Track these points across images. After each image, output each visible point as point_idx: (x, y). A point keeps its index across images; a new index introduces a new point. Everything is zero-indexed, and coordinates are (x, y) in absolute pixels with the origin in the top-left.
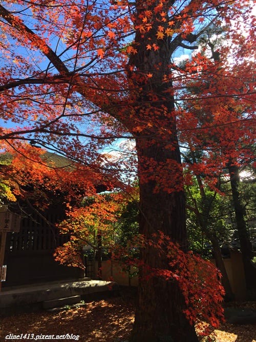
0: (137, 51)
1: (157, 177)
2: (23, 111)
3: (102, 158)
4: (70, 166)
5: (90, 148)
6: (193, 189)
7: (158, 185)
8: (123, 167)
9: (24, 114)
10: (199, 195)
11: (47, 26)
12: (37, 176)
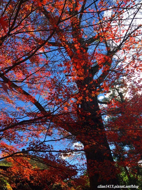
0: (82, 102)
1: (99, 171)
2: (20, 137)
3: (66, 163)
4: (46, 168)
5: (59, 156)
6: (122, 174)
7: (100, 176)
8: (78, 167)
9: (21, 138)
10: (127, 178)
11: (35, 90)
12: (26, 176)
